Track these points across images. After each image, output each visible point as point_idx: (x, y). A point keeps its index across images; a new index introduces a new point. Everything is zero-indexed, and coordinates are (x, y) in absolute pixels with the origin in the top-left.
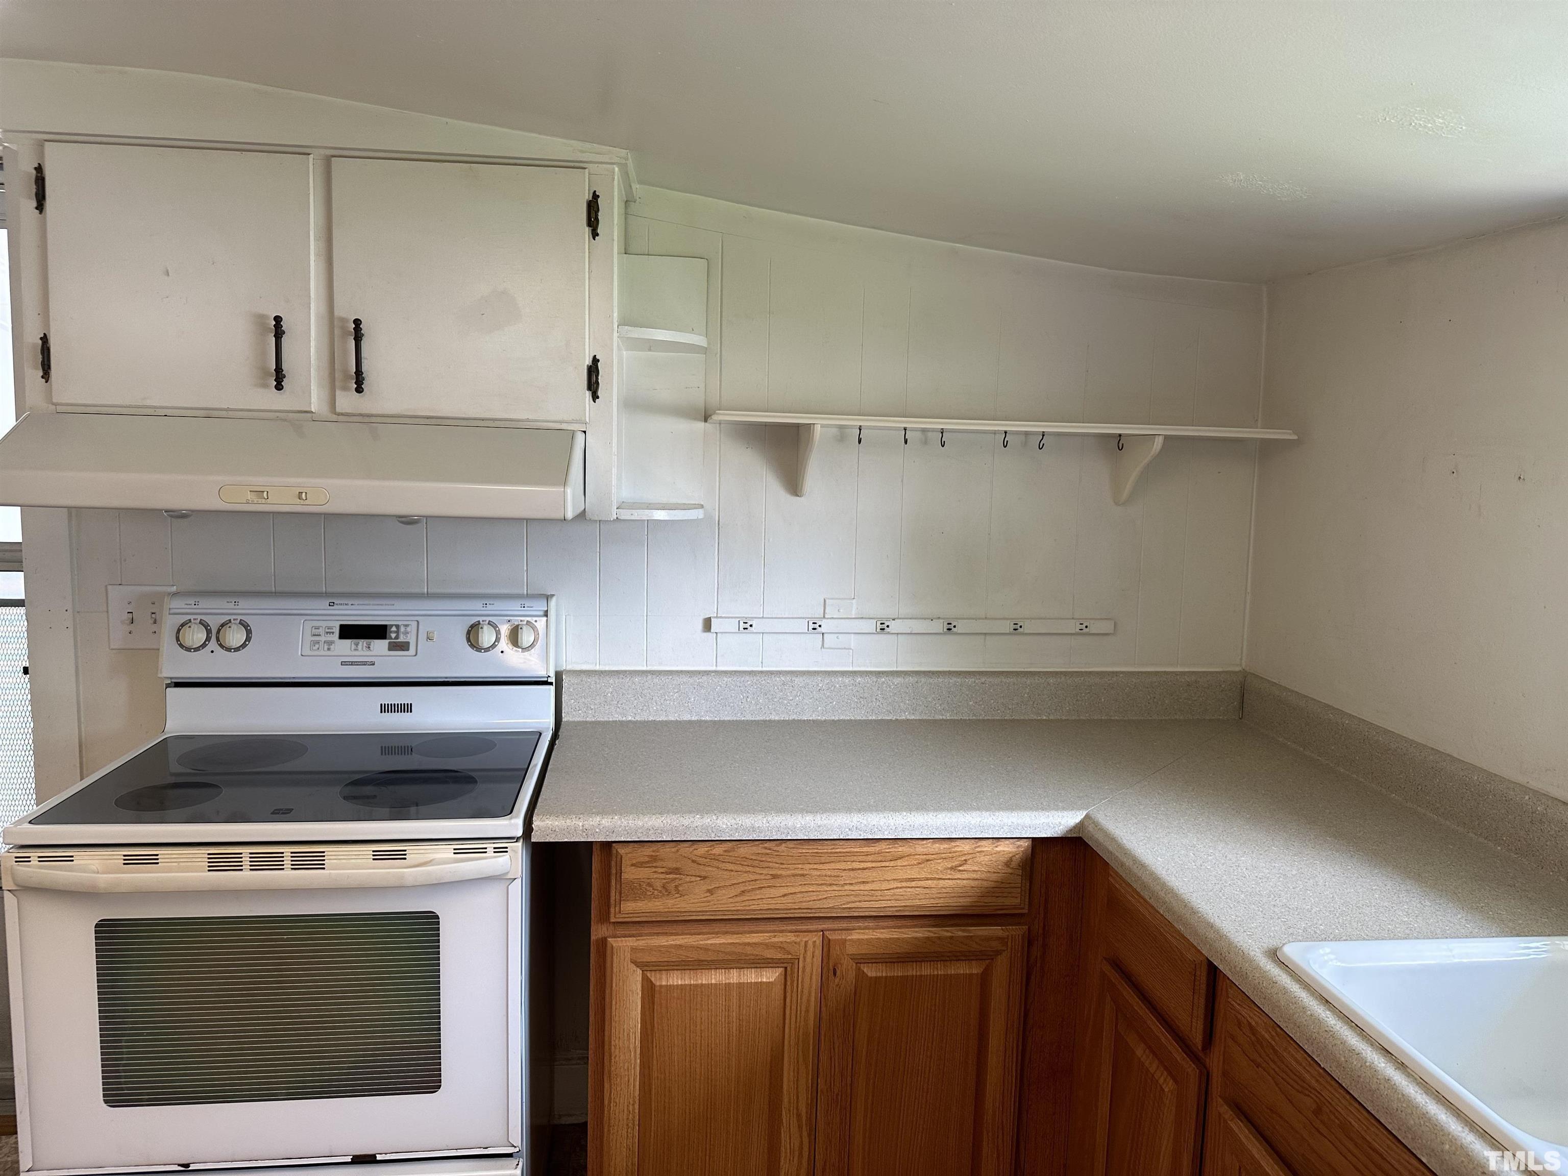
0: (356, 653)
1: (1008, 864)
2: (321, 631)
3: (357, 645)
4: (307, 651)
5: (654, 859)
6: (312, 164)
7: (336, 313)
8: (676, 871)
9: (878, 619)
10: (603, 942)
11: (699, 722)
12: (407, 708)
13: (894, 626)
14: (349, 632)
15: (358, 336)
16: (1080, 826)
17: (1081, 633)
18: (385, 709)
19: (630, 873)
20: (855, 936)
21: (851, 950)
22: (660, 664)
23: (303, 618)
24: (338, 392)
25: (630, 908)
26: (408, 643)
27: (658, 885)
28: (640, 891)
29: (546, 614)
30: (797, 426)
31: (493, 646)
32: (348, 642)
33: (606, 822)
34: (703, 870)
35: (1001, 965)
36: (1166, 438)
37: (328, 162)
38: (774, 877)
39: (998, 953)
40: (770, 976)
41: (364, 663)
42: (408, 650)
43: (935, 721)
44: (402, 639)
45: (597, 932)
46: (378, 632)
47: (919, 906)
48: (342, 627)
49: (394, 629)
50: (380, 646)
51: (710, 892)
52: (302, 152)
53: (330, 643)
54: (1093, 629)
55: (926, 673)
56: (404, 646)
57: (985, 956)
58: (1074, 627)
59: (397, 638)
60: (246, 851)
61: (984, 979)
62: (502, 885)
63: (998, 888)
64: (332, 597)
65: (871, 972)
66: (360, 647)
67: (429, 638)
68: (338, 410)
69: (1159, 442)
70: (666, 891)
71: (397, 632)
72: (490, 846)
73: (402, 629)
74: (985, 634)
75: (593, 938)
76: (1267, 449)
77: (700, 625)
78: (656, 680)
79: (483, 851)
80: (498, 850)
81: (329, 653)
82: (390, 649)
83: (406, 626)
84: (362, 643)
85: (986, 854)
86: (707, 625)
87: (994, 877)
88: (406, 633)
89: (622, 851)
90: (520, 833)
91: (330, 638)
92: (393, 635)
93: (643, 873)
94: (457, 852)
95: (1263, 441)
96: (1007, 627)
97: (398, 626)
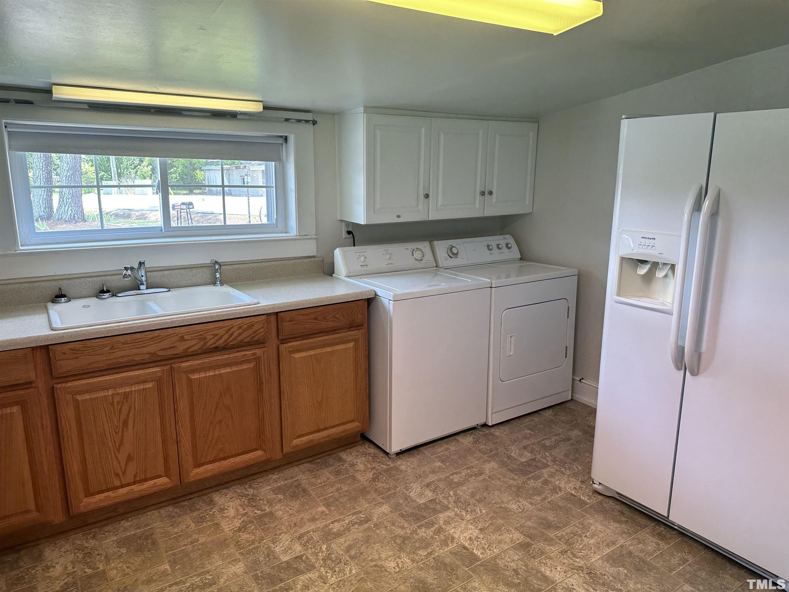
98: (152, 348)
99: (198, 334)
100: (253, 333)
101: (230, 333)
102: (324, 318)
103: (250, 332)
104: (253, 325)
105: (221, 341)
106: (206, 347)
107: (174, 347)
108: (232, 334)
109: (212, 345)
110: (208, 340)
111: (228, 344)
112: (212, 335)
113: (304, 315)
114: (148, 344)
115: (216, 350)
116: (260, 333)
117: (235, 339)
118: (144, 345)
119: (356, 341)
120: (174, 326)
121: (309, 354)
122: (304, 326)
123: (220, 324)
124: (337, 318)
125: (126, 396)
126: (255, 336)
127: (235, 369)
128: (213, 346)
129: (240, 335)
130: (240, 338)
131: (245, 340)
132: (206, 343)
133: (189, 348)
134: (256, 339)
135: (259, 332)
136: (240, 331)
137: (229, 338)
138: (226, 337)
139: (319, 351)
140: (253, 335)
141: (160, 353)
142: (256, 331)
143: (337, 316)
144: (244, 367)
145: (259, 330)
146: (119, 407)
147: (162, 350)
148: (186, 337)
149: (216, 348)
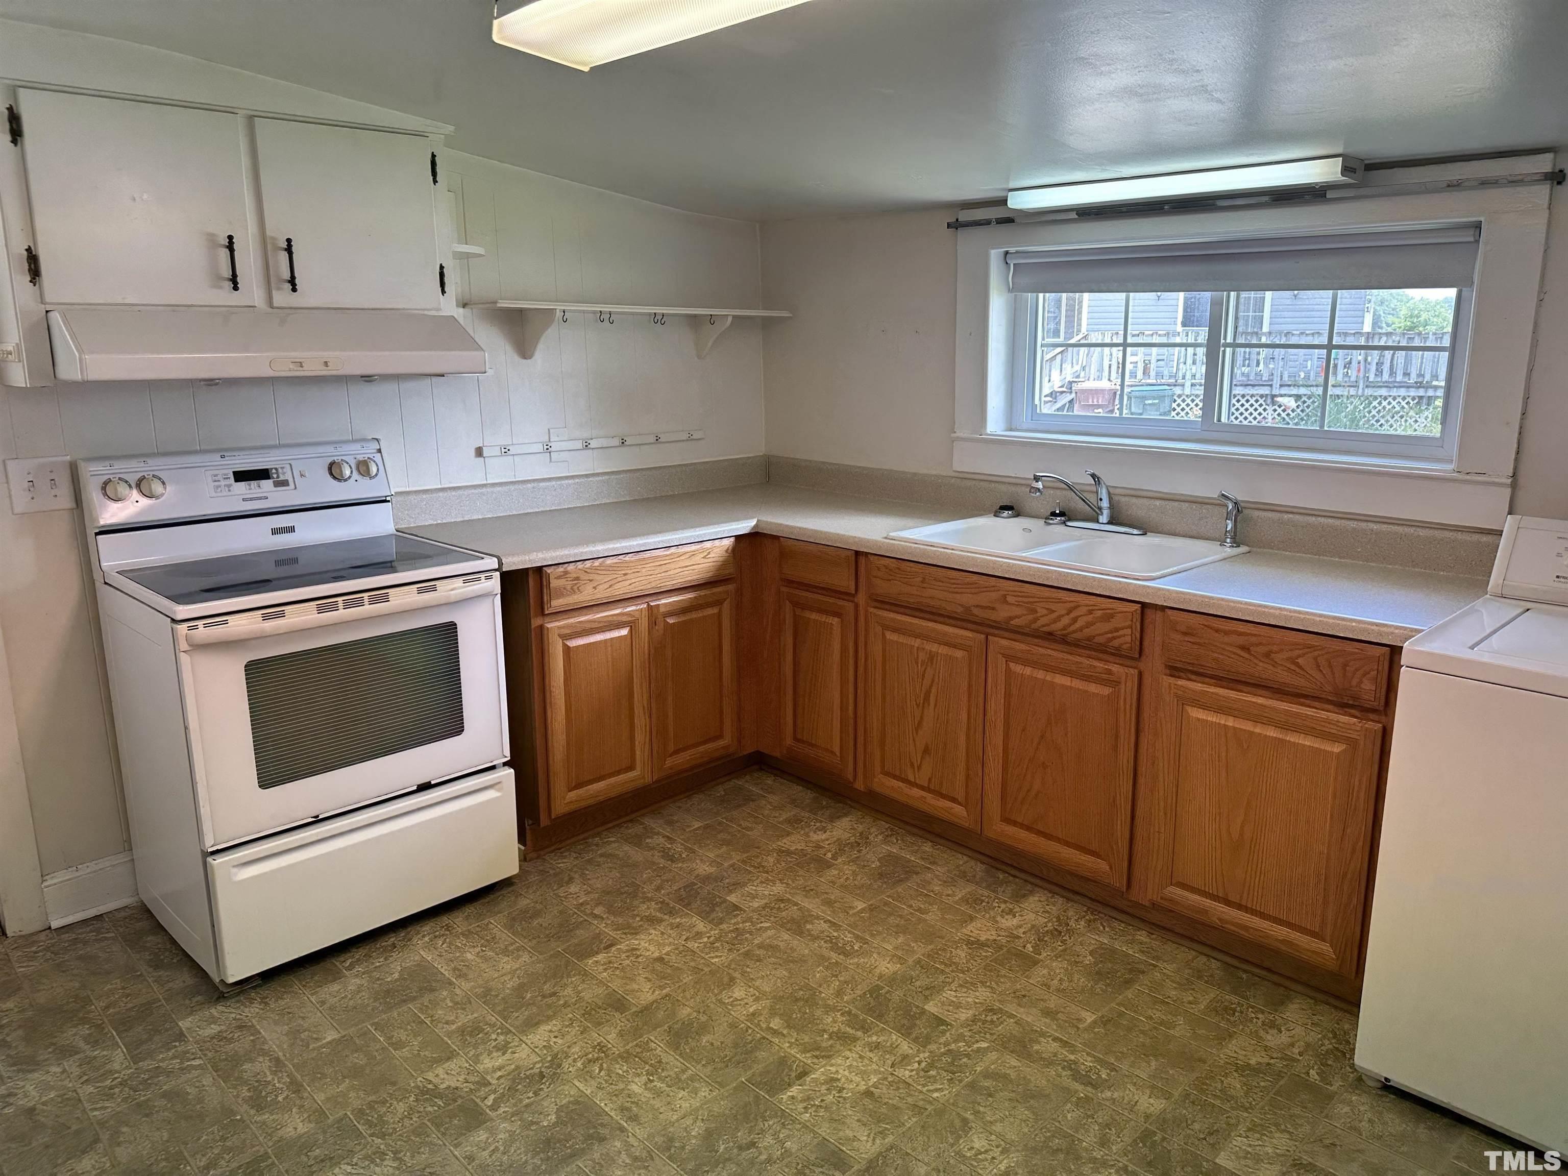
0: (251, 491)
1: (727, 551)
2: (219, 477)
3: (250, 485)
4: (214, 494)
5: (566, 573)
6: (240, 122)
7: (268, 233)
8: (577, 579)
9: (583, 440)
10: (541, 627)
11: (484, 520)
12: (291, 529)
13: (594, 444)
14: (241, 476)
15: (289, 249)
16: (756, 526)
17: (690, 439)
18: (275, 532)
19: (554, 583)
20: (663, 601)
21: (662, 610)
22: (450, 483)
23: (203, 469)
24: (274, 292)
25: (557, 603)
26: (287, 481)
27: (569, 587)
28: (561, 593)
29: (379, 451)
30: (521, 311)
31: (350, 477)
32: (242, 484)
33: (540, 555)
34: (591, 577)
35: (726, 606)
36: (734, 317)
37: (251, 118)
38: (625, 574)
39: (725, 600)
40: (624, 632)
41: (260, 498)
42: (288, 485)
43: (621, 502)
44: (282, 478)
45: (536, 622)
46: (262, 474)
47: (690, 581)
48: (235, 473)
49: (274, 471)
50: (267, 484)
51: (595, 588)
52: (230, 111)
53: (229, 486)
54: (694, 437)
55: (613, 473)
56: (285, 483)
57: (719, 603)
58: (685, 436)
59: (278, 477)
60: (340, 599)
61: (719, 615)
62: (491, 598)
63: (724, 565)
64: (223, 452)
65: (671, 621)
66: (252, 486)
67: (302, 475)
68: (275, 305)
69: (730, 319)
70: (573, 591)
71: (277, 473)
72: (483, 576)
73: (280, 470)
74: (640, 445)
75: (533, 627)
76: (767, 324)
77: (473, 453)
78: (454, 493)
79: (479, 579)
80: (487, 578)
81: (230, 493)
82: (275, 486)
83: (282, 468)
84: (254, 483)
85: (718, 547)
86: (479, 452)
87: (721, 559)
88: (284, 473)
89: (549, 570)
90: (497, 567)
91: (227, 482)
92: (275, 476)
93: (562, 582)
94: (465, 582)
95: (763, 318)
96: (652, 439)
97: (276, 469)
98: (968, 599)
99: (1026, 600)
100: (1111, 632)
101: (1072, 615)
102: (1267, 655)
103: (1107, 627)
104: (1112, 616)
105: (1060, 625)
106: (1034, 626)
107: (993, 609)
108: (1075, 620)
109: (1043, 626)
110: (1039, 615)
111: (1068, 634)
112: (1047, 609)
113: (1217, 631)
114: (963, 590)
115: (1049, 637)
116: (1124, 635)
117: (1081, 629)
118: (960, 590)
119: (1352, 743)
120: (996, 574)
121: (1223, 722)
122: (1216, 655)
123: (1062, 594)
124: (1300, 667)
125: (932, 657)
126: (1115, 638)
127: (1077, 684)
128: (1045, 629)
129: (1089, 625)
130: (1087, 632)
131: (1097, 640)
132: (1036, 620)
133: (1011, 618)
134: (1116, 643)
135: (1121, 632)
136: (1090, 618)
137: (1070, 625)
138: (1066, 620)
139: (1247, 726)
140: (1110, 635)
141: (976, 611)
142: (1117, 630)
143: (1300, 661)
144: (1093, 688)
145: (1123, 629)
146: (923, 669)
147: (977, 606)
148: (1009, 599)
149: (1050, 634)
